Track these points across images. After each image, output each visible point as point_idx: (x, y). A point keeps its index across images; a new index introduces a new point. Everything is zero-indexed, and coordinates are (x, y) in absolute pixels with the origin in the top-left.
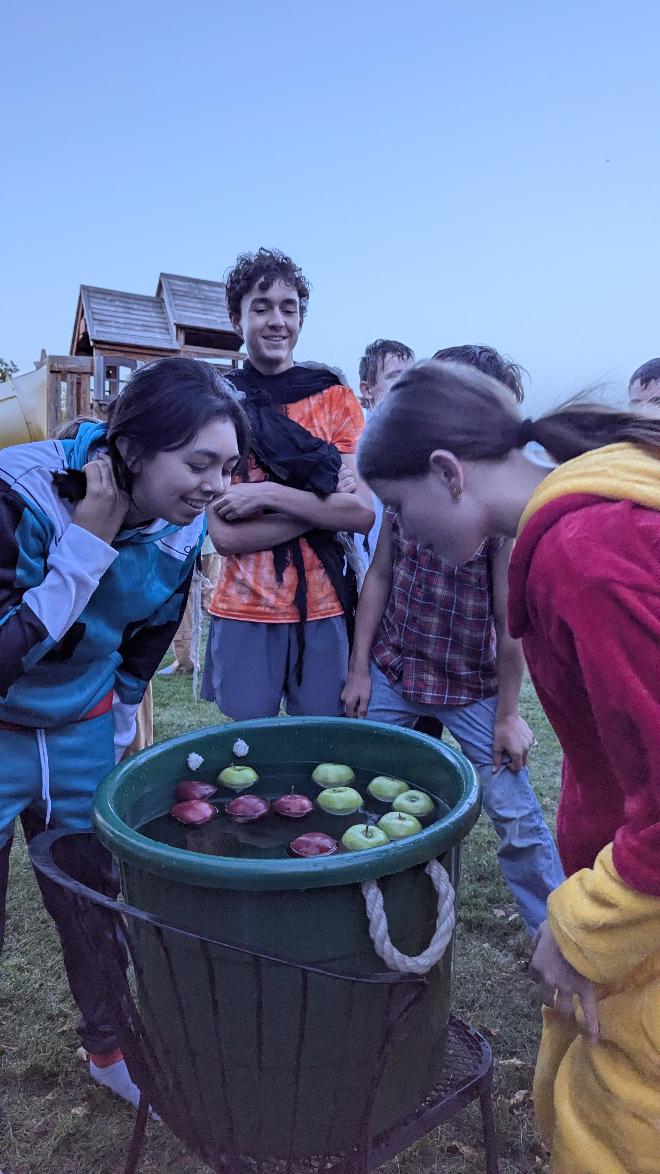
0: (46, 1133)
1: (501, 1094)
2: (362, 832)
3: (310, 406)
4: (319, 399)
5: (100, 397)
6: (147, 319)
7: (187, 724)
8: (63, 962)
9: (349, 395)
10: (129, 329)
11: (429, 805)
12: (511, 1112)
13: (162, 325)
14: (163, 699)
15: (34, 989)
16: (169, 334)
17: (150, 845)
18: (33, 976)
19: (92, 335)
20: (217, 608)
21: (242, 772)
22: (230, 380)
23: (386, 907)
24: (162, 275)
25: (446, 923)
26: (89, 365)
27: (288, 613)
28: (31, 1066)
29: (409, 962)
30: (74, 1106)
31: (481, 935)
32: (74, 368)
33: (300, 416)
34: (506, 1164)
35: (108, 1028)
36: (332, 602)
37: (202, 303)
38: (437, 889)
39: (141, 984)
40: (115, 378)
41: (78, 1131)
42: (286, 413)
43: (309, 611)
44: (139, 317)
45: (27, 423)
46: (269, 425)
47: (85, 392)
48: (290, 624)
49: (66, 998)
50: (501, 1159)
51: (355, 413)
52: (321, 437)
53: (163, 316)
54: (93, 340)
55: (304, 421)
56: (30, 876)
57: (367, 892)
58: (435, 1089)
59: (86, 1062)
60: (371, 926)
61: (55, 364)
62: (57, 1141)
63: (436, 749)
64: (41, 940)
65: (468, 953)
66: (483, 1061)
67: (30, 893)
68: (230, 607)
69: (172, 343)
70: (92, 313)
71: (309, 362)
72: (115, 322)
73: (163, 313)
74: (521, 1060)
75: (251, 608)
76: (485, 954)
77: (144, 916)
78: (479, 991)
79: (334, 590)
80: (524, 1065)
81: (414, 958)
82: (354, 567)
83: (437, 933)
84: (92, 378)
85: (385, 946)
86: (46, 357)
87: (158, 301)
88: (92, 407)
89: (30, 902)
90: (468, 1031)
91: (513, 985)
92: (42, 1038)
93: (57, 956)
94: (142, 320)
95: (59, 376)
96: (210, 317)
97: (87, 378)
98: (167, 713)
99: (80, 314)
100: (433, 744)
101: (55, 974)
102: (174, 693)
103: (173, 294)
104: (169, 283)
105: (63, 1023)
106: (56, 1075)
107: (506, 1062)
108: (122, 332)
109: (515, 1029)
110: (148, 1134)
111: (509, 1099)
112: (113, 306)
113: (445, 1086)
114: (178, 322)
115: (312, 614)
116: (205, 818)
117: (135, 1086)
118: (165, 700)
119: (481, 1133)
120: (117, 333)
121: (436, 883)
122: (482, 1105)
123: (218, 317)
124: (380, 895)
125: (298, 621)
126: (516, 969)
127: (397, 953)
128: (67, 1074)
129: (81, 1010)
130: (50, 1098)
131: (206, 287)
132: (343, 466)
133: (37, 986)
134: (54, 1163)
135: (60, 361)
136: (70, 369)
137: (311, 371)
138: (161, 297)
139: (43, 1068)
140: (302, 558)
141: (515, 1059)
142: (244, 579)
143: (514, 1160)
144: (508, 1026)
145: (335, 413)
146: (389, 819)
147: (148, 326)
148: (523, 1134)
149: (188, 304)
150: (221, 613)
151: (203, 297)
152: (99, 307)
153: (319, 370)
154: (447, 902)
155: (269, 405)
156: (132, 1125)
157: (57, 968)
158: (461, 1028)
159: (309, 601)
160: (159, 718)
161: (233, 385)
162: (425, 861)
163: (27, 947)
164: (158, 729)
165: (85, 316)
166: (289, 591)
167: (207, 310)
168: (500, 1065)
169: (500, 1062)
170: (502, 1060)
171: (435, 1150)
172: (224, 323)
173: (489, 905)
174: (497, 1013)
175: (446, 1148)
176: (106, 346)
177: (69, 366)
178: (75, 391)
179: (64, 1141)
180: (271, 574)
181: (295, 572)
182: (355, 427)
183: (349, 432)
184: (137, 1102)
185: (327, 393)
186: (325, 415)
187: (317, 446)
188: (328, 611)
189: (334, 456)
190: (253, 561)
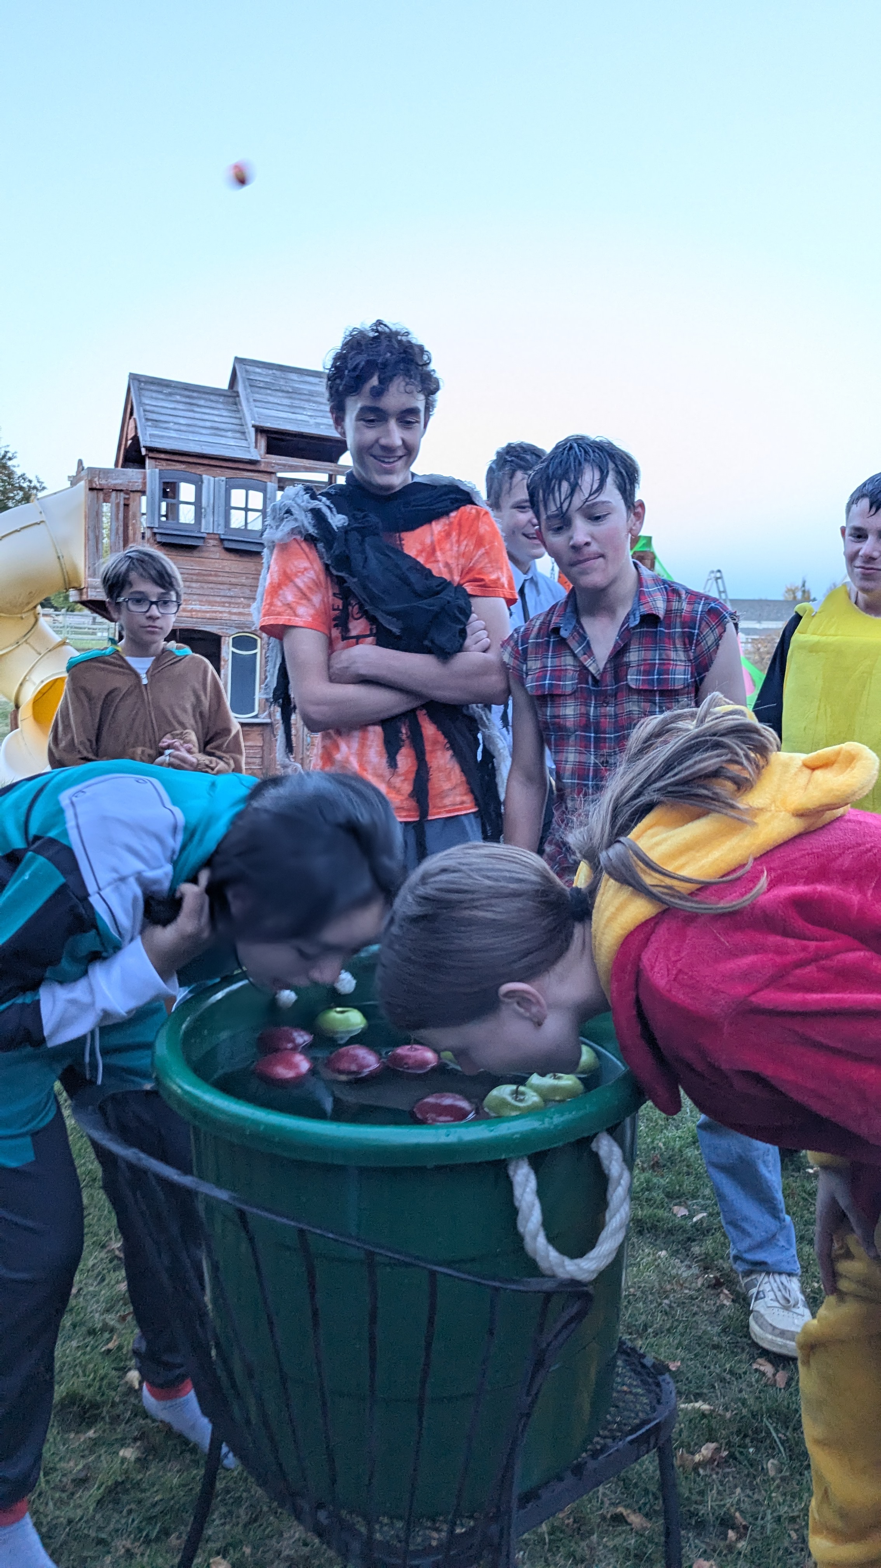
0: (85, 1480)
1: (682, 1447)
2: (510, 1094)
3: (432, 535)
4: (445, 525)
5: (153, 523)
6: (216, 419)
9: (483, 519)
10: (193, 432)
12: (696, 1471)
13: (238, 428)
16: (246, 440)
19: (144, 440)
21: (346, 1014)
22: (328, 499)
23: (541, 1193)
24: (236, 359)
25: (618, 1216)
26: (140, 481)
27: (402, 808)
29: (569, 1266)
30: (122, 1446)
31: (656, 1240)
32: (121, 485)
33: (419, 547)
34: (689, 1539)
36: (462, 795)
37: (290, 398)
38: (606, 1172)
40: (174, 498)
41: (128, 1478)
42: (401, 545)
43: (431, 806)
44: (206, 417)
45: (59, 558)
46: (375, 562)
47: (134, 517)
48: (408, 823)
49: (112, 1307)
50: (683, 1532)
51: (491, 542)
52: (447, 577)
53: (238, 415)
54: (147, 448)
55: (424, 555)
57: (515, 1172)
58: (599, 1435)
60: (520, 1217)
61: (96, 479)
62: (101, 1490)
65: (639, 1262)
66: (662, 1401)
69: (249, 452)
70: (145, 411)
71: (434, 474)
72: (175, 423)
73: (238, 411)
74: (709, 1404)
76: (662, 1265)
77: (223, 1195)
78: (654, 1313)
79: (464, 779)
80: (712, 1411)
81: (577, 1261)
82: (491, 748)
83: (606, 1229)
84: (144, 499)
85: (538, 1244)
86: (83, 469)
87: (231, 395)
88: (143, 537)
90: (642, 1360)
91: (698, 1307)
92: (82, 1358)
93: (100, 1252)
94: (210, 421)
95: (101, 495)
96: (299, 417)
97: (137, 498)
99: (129, 412)
101: (97, 1276)
103: (251, 386)
104: (247, 371)
105: (107, 1339)
106: (99, 1406)
107: (689, 1406)
108: (184, 437)
109: (702, 1363)
110: (219, 1485)
111: (693, 1454)
112: (173, 401)
114: (257, 424)
115: (435, 811)
116: (301, 1074)
117: (205, 1421)
119: (656, 1496)
120: (177, 438)
121: (605, 1162)
122: (660, 1460)
123: (311, 416)
124: (533, 1176)
125: (417, 819)
126: (703, 1285)
127: (553, 1254)
128: (114, 1405)
130: (92, 1436)
131: (294, 376)
132: (474, 616)
134: (98, 1516)
135: (101, 476)
136: (114, 485)
137: (435, 487)
138: (235, 389)
139: (83, 1397)
140: (421, 735)
141: (701, 1402)
142: (345, 760)
143: (700, 1534)
144: (692, 1359)
145: (465, 543)
147: (217, 429)
148: (712, 1501)
149: (271, 399)
151: (291, 390)
152: (154, 403)
153: (446, 486)
154: (619, 1189)
155: (377, 534)
156: (199, 1472)
158: (631, 1355)
159: (431, 793)
161: (332, 506)
162: (591, 1134)
165: (135, 415)
166: (407, 779)
167: (296, 407)
168: (682, 1410)
169: (683, 1406)
170: (684, 1403)
171: (595, 1519)
172: (318, 425)
173: (666, 1200)
174: (676, 1342)
175: (609, 1516)
176: (162, 456)
177: (113, 482)
178: (121, 516)
179: (110, 1491)
180: (381, 756)
181: (412, 753)
182: (490, 562)
183: (482, 568)
184: (206, 1442)
185: (455, 517)
186: (452, 545)
187: (439, 588)
188: (457, 807)
189: (461, 602)
190: (357, 739)
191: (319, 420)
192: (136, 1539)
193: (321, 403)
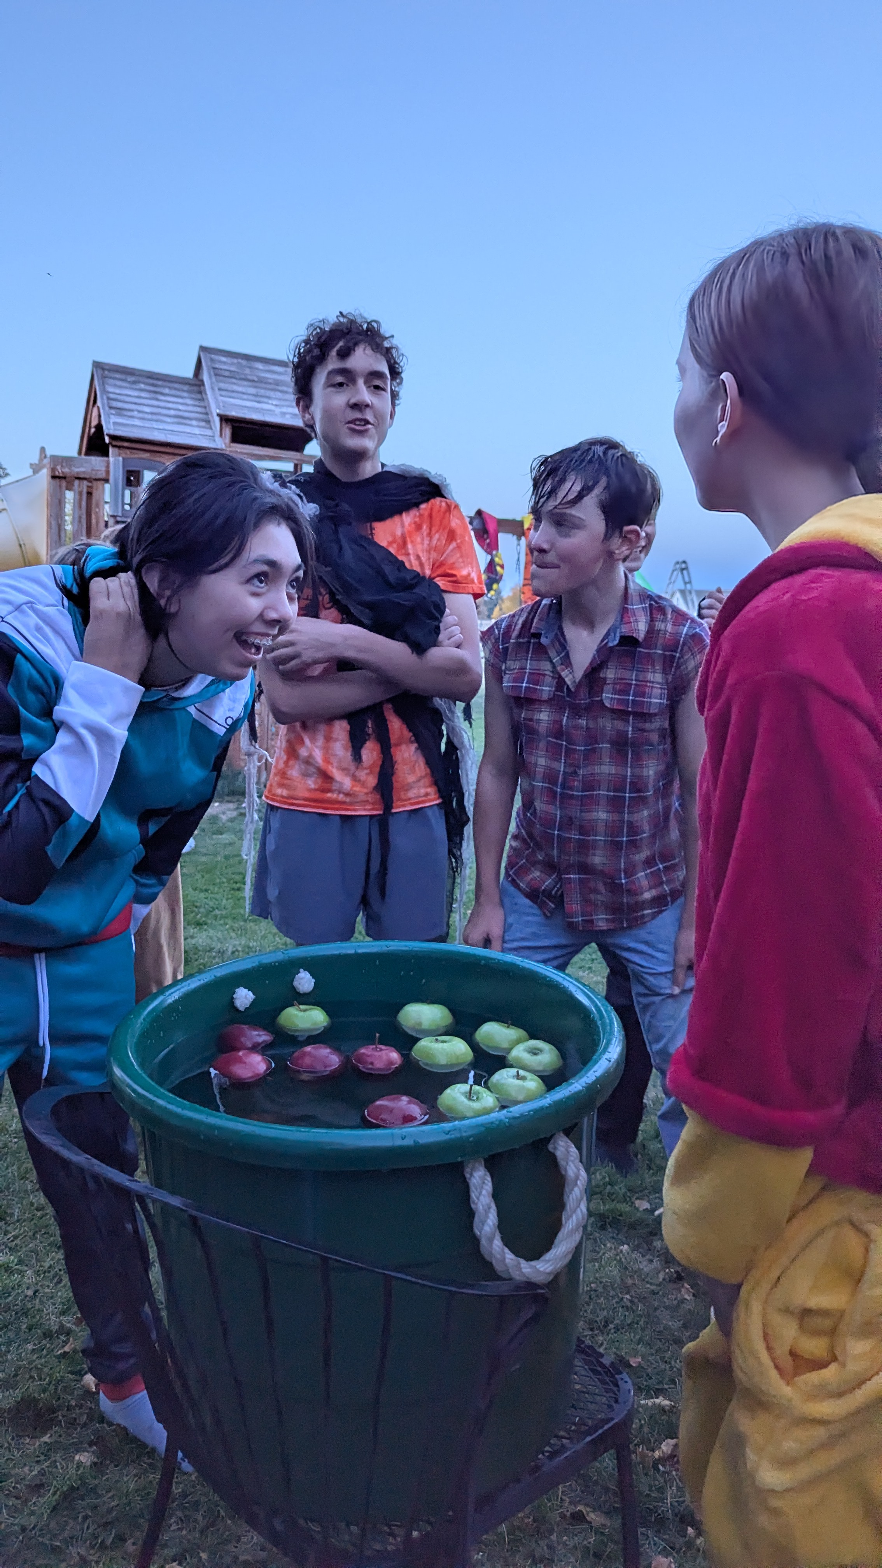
0: (40, 1486)
1: (642, 1443)
2: (464, 1094)
3: (403, 526)
4: (415, 515)
5: (117, 511)
6: (181, 407)
7: (230, 950)
8: (63, 1262)
9: (454, 512)
10: (157, 421)
11: (555, 1058)
12: (655, 1467)
13: (201, 416)
14: (199, 916)
15: (26, 1296)
16: (211, 429)
17: (184, 1108)
18: (26, 1280)
19: (108, 429)
20: (274, 795)
21: (308, 1013)
22: (297, 488)
23: (496, 1195)
24: (202, 348)
25: (574, 1217)
26: (104, 469)
27: (367, 801)
28: (22, 1399)
29: (525, 1268)
30: (78, 1451)
31: (617, 1234)
32: (84, 472)
33: (390, 539)
34: (648, 1537)
35: (125, 1348)
36: (426, 787)
37: (255, 387)
38: (563, 1173)
39: (170, 1290)
40: (136, 485)
41: (84, 1484)
42: (372, 534)
43: (394, 799)
44: (170, 405)
45: (20, 546)
46: (350, 551)
47: (97, 506)
48: (371, 816)
49: (69, 1309)
50: (641, 1530)
51: (463, 537)
52: (417, 569)
53: (202, 404)
54: (109, 436)
55: (395, 546)
56: (22, 1148)
57: (471, 1175)
58: (556, 1436)
59: (94, 1393)
60: (476, 1219)
61: (59, 468)
62: (57, 1497)
63: (564, 987)
64: (36, 1232)
65: (601, 1257)
66: (620, 1400)
67: (22, 1169)
68: (292, 793)
69: (214, 441)
70: (108, 399)
71: (403, 465)
72: (139, 412)
73: (202, 400)
74: (669, 1399)
75: (319, 795)
76: (623, 1260)
77: (175, 1201)
78: (615, 1308)
79: (428, 770)
80: (674, 1407)
81: (533, 1263)
82: (456, 741)
83: (562, 1230)
84: (107, 487)
85: (494, 1246)
86: (45, 457)
87: (196, 384)
89: (22, 1182)
90: (602, 1360)
91: (660, 1301)
92: (37, 1362)
93: (57, 1253)
94: (174, 409)
95: (64, 483)
96: (265, 406)
97: (101, 487)
98: (204, 934)
99: (92, 400)
100: (560, 980)
101: (54, 1277)
102: (213, 908)
103: (216, 375)
104: (212, 360)
105: (64, 1342)
106: (53, 1411)
107: (650, 1402)
108: (147, 425)
109: (662, 1358)
110: (176, 1490)
111: (653, 1450)
112: (136, 389)
113: (568, 1431)
114: (222, 413)
115: (399, 803)
116: (258, 1075)
117: (161, 1426)
118: (201, 917)
119: (615, 1494)
120: (140, 427)
121: (562, 1163)
122: (618, 1459)
123: (276, 405)
124: (489, 1179)
125: (381, 812)
126: (664, 1279)
127: (509, 1256)
128: (69, 1408)
129: (88, 1324)
130: (48, 1440)
131: (260, 366)
132: (447, 611)
133: (30, 1293)
134: (53, 1524)
135: (64, 464)
136: (78, 473)
137: (405, 478)
138: (200, 377)
139: (36, 1401)
140: (387, 730)
141: (661, 1398)
142: (310, 756)
143: (659, 1531)
144: (652, 1355)
145: (437, 536)
146: (504, 1077)
147: (182, 417)
148: (671, 1498)
149: (235, 388)
150: (280, 802)
151: (256, 379)
152: (118, 391)
153: (415, 477)
154: (576, 1189)
155: (350, 524)
156: (155, 1477)
157: (57, 1269)
158: (589, 1353)
159: (395, 785)
160: (193, 941)
161: (302, 494)
162: (548, 1135)
163: (17, 1241)
164: (191, 955)
165: (99, 403)
166: (371, 772)
167: (261, 396)
168: (642, 1406)
169: (642, 1402)
170: (645, 1399)
171: (555, 1517)
172: (284, 414)
173: (629, 1194)
174: (637, 1337)
175: (568, 1514)
176: (126, 444)
177: (77, 470)
178: (84, 503)
179: (65, 1496)
180: (347, 750)
181: (377, 747)
182: (461, 556)
183: (454, 563)
184: (162, 1446)
185: (425, 509)
186: (423, 540)
187: (413, 582)
188: (421, 799)
189: (435, 598)
190: (323, 733)
191: (284, 410)
192: (92, 1547)
193: (286, 392)
